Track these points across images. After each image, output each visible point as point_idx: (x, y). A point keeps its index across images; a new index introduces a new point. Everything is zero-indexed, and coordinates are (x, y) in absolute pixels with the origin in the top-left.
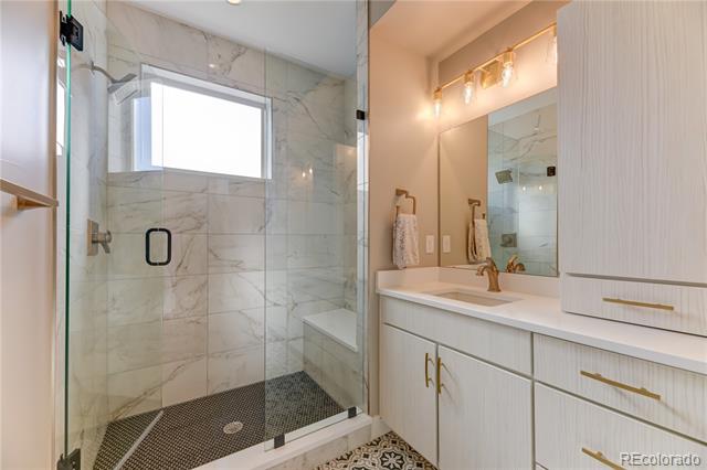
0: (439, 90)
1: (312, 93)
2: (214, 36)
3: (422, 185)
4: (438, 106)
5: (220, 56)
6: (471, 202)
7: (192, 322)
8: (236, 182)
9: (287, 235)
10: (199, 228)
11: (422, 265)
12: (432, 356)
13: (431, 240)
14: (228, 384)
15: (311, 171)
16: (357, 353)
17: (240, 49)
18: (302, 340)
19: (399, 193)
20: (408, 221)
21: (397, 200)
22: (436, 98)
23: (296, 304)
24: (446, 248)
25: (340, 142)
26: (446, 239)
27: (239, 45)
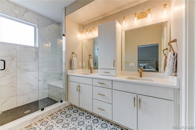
0: (82, 32)
1: (50, 25)
2: (18, 5)
3: (78, 52)
4: (82, 35)
5: (20, 11)
6: (89, 55)
7: (11, 87)
8: (27, 47)
9: (43, 62)
10: (13, 60)
11: (78, 68)
12: (78, 86)
13: (80, 63)
14: (24, 103)
15: (50, 44)
16: (63, 89)
17: (27, 10)
18: (48, 89)
19: (73, 53)
20: (74, 59)
21: (72, 54)
22: (81, 33)
23: (46, 80)
24: (84, 65)
25: (59, 38)
26: (84, 63)
27: (27, 9)
